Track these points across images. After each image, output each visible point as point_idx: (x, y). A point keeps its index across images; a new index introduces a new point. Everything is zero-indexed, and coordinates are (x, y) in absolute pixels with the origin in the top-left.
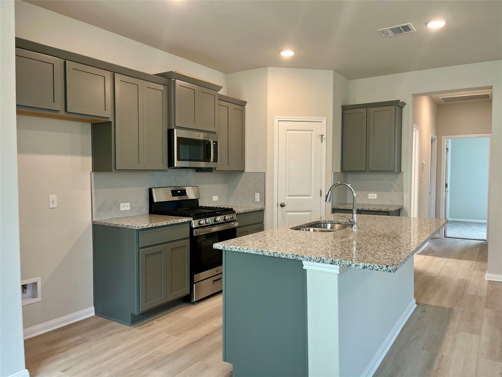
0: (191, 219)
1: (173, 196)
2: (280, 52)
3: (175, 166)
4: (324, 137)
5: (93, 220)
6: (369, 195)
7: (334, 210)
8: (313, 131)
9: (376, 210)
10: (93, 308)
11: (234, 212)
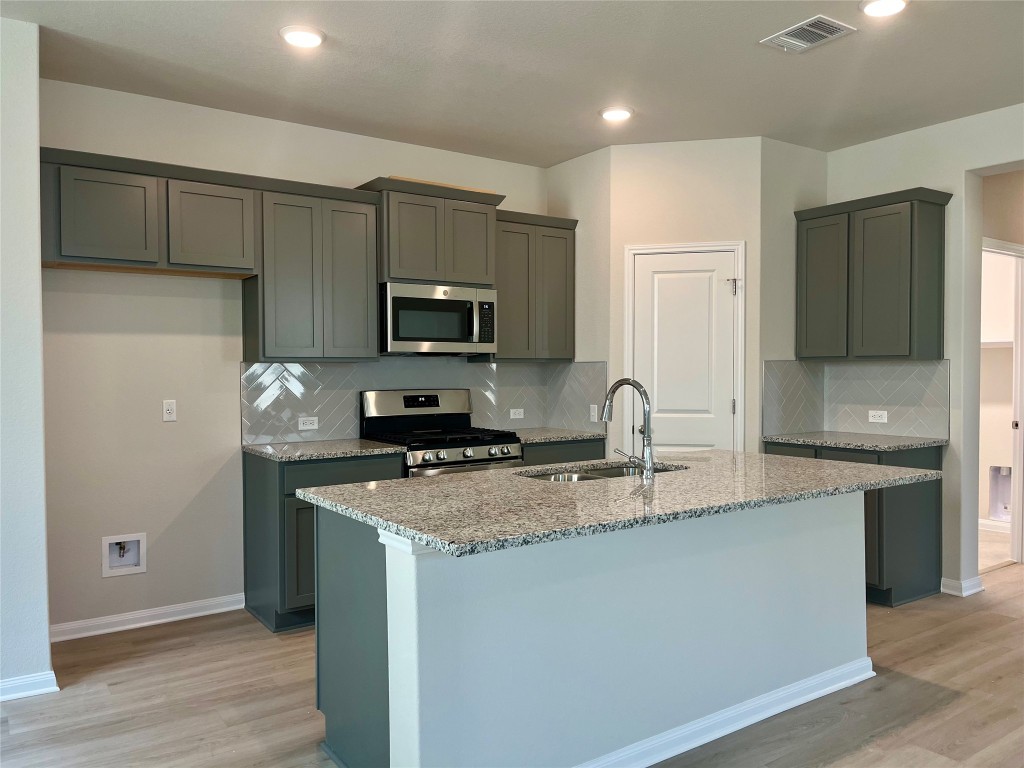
0: (405, 449)
1: (406, 406)
2: (600, 114)
3: (389, 350)
4: (740, 284)
5: (244, 443)
6: (871, 413)
7: (770, 447)
8: (713, 271)
9: (852, 447)
10: (242, 596)
11: (518, 440)
